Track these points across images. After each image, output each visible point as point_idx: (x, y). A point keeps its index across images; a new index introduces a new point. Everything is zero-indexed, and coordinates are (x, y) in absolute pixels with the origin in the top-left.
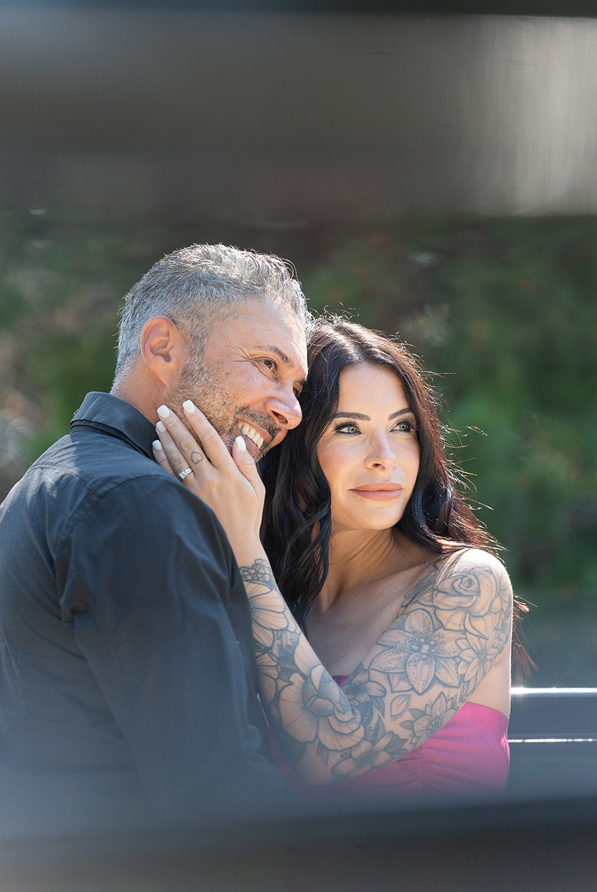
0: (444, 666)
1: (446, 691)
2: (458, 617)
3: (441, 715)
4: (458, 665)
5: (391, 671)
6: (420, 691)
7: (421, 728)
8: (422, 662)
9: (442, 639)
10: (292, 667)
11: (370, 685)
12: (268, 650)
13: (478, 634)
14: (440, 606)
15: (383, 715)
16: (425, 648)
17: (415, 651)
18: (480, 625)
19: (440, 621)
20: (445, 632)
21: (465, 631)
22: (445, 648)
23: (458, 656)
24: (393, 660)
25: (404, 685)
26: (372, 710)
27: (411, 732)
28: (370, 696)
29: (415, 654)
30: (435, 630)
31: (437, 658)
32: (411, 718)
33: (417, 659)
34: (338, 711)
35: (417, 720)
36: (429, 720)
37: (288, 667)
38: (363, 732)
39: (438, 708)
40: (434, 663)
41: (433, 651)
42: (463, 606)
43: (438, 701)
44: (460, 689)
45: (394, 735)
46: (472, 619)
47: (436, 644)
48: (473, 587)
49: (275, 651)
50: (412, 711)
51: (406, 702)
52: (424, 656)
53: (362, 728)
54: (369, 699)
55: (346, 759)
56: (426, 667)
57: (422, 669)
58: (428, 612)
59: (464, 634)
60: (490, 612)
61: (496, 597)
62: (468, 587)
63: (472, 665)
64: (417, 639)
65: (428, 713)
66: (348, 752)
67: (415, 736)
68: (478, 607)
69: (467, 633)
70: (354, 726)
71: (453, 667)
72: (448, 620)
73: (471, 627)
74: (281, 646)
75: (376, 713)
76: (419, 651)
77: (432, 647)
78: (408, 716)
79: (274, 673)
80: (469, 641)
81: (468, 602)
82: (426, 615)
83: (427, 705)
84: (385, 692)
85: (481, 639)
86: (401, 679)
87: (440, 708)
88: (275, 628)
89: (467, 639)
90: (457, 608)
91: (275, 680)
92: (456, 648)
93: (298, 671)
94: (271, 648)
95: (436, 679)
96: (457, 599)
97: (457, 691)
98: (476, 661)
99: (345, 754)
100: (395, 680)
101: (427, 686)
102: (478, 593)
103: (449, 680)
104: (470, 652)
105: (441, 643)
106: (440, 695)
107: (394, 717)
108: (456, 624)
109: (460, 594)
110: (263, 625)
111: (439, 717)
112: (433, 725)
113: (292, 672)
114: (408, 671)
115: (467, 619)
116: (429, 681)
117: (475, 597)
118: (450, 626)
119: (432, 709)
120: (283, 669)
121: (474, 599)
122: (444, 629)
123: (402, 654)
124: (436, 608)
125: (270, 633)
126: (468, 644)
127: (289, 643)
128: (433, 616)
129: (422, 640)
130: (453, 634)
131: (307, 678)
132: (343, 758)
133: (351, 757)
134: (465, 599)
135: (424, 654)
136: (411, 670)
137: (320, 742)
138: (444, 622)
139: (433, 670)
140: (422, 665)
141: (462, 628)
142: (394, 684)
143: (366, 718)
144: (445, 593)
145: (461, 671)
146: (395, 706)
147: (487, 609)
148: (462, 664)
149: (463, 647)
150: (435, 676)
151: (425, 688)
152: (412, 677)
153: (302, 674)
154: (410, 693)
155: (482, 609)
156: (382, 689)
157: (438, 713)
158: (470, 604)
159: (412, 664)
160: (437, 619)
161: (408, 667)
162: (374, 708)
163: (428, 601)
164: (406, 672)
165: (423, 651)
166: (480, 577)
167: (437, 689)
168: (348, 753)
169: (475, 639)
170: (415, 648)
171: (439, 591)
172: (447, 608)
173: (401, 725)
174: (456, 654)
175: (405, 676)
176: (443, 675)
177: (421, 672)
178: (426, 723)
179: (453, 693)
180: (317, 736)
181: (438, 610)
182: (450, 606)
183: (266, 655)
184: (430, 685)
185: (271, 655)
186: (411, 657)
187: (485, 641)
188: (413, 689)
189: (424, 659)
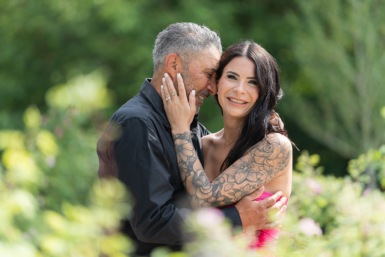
0: (251, 175)
1: (250, 183)
2: (262, 159)
3: (248, 191)
4: (257, 175)
5: (230, 175)
6: (238, 183)
7: (238, 195)
9: (253, 166)
10: (191, 169)
11: (221, 179)
12: (185, 163)
13: (269, 165)
14: (256, 154)
15: (221, 189)
16: (246, 168)
17: (241, 169)
18: (271, 163)
19: (255, 160)
20: (255, 164)
21: (264, 164)
22: (254, 169)
24: (232, 171)
25: (233, 180)
26: (217, 187)
28: (219, 182)
29: (241, 170)
30: (252, 162)
31: (249, 172)
33: (241, 172)
34: (204, 185)
35: (236, 192)
38: (212, 194)
39: (246, 189)
40: (247, 174)
41: (249, 169)
42: (264, 156)
43: (246, 186)
44: (257, 183)
45: (226, 197)
46: (267, 160)
47: (250, 167)
48: (271, 150)
49: (187, 163)
50: (234, 189)
51: (231, 186)
52: (244, 171)
53: (212, 192)
56: (243, 175)
57: (241, 175)
58: (252, 156)
59: (263, 165)
60: (276, 158)
61: (280, 153)
62: (268, 149)
63: (265, 175)
64: (244, 165)
65: (241, 190)
67: (236, 198)
68: (271, 157)
69: (264, 165)
70: (209, 191)
71: (255, 176)
72: (258, 160)
73: (266, 163)
74: (189, 162)
75: (219, 188)
76: (243, 169)
77: (248, 168)
78: (232, 191)
79: (186, 171)
80: (265, 167)
81: (267, 155)
83: (241, 188)
84: (224, 182)
85: (270, 167)
86: (232, 178)
87: (247, 189)
88: (188, 155)
89: (264, 167)
90: (262, 156)
91: (186, 173)
92: (258, 169)
93: (193, 170)
94: (186, 162)
95: (246, 179)
96: (263, 153)
97: (256, 184)
98: (267, 174)
99: (206, 200)
101: (242, 181)
102: (272, 152)
103: (252, 180)
104: (264, 171)
106: (247, 184)
107: (225, 191)
108: (260, 162)
109: (265, 152)
110: (185, 154)
111: (246, 192)
112: (243, 194)
113: (191, 171)
114: (236, 176)
115: (265, 160)
116: (243, 180)
117: (270, 153)
118: (258, 162)
119: (243, 189)
120: (189, 170)
121: (270, 154)
122: (255, 163)
123: (236, 169)
125: (186, 157)
127: (192, 161)
129: (246, 165)
130: (258, 165)
131: (195, 173)
132: (205, 202)
133: (208, 202)
134: (266, 154)
135: (244, 170)
137: (196, 196)
138: (256, 160)
139: (246, 176)
140: (242, 174)
141: (263, 163)
142: (229, 179)
143: (214, 189)
144: (260, 150)
145: (258, 177)
146: (227, 187)
148: (260, 175)
149: (261, 169)
150: (246, 178)
151: (241, 182)
152: (236, 178)
153: (194, 172)
154: (234, 183)
155: (273, 157)
156: (224, 181)
157: (246, 190)
159: (238, 173)
160: (254, 159)
161: (236, 174)
163: (253, 152)
164: (235, 176)
165: (244, 169)
166: (274, 146)
167: (246, 183)
169: (268, 167)
170: (242, 167)
171: (258, 150)
172: (258, 156)
173: (229, 193)
174: (258, 171)
175: (234, 177)
176: (250, 178)
177: (241, 176)
178: (240, 194)
179: (254, 184)
180: (196, 194)
181: (255, 156)
182: (260, 155)
183: (184, 165)
185: (186, 164)
186: (239, 171)
187: (272, 167)
188: (236, 182)
189: (243, 172)
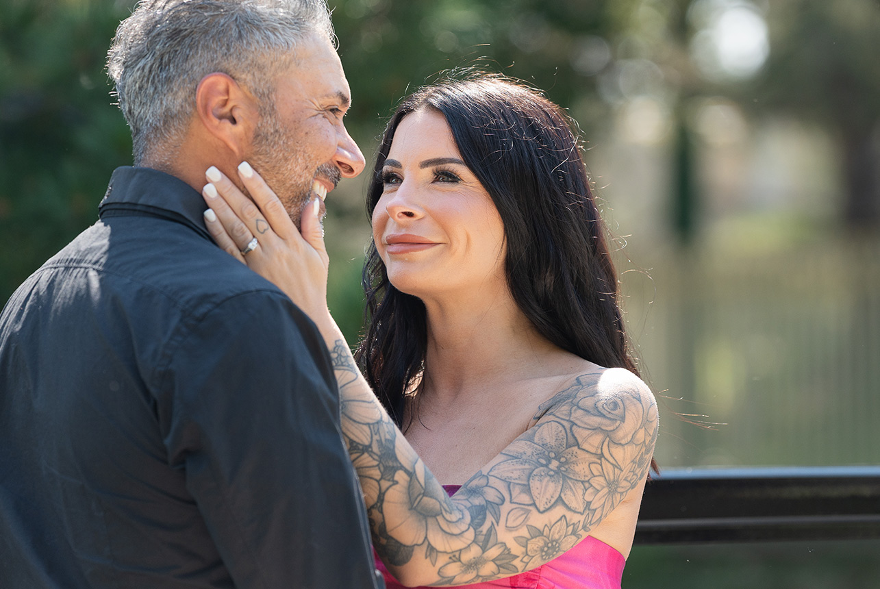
0: (571, 488)
1: (569, 515)
2: (597, 439)
3: (560, 538)
4: (586, 490)
5: (513, 481)
6: (542, 509)
7: (535, 548)
8: (548, 478)
9: (574, 459)
10: (395, 465)
11: (487, 489)
12: (367, 449)
13: (614, 463)
14: (577, 422)
15: (498, 523)
16: (554, 464)
17: (542, 465)
18: (618, 453)
19: (575, 438)
20: (579, 452)
21: (602, 456)
22: (577, 469)
23: (588, 481)
24: (516, 470)
25: (525, 499)
26: (485, 514)
27: (524, 549)
28: (486, 501)
29: (542, 468)
30: (569, 446)
31: (565, 478)
32: (528, 536)
33: (543, 474)
34: (446, 510)
35: (532, 538)
36: (545, 542)
37: (391, 464)
38: (473, 535)
39: (557, 531)
40: (561, 482)
41: (563, 469)
42: (604, 428)
43: (559, 523)
44: (584, 516)
45: (506, 548)
46: (611, 444)
47: (566, 462)
48: (618, 412)
49: (375, 448)
50: (530, 527)
51: (524, 516)
52: (552, 473)
53: (472, 530)
54: (484, 503)
55: (454, 561)
56: (552, 486)
57: (546, 486)
58: (563, 426)
59: (600, 459)
60: (631, 442)
61: (640, 428)
62: (612, 410)
63: (601, 494)
64: (546, 453)
65: (545, 534)
66: (457, 554)
67: (527, 554)
68: (620, 434)
69: (603, 459)
70: (464, 527)
71: (580, 492)
72: (585, 440)
73: (608, 453)
74: (379, 442)
75: (490, 519)
76: (546, 466)
77: (562, 464)
78: (524, 532)
79: (376, 473)
80: (604, 468)
81: (610, 426)
82: (561, 428)
83: (546, 525)
84: (503, 501)
85: (616, 469)
86: (523, 491)
87: (559, 531)
88: (371, 422)
89: (601, 465)
90: (596, 429)
91: (378, 481)
92: (587, 472)
93: (402, 468)
94: (370, 446)
95: (560, 500)
96: (599, 420)
97: (582, 518)
98: (606, 490)
99: (454, 556)
100: (516, 491)
101: (549, 505)
102: (623, 419)
103: (573, 505)
104: (601, 479)
105: (573, 463)
106: (561, 518)
107: (509, 529)
108: (593, 446)
109: (603, 416)
110: (358, 420)
111: (557, 541)
112: (548, 548)
113: (394, 470)
114: (531, 485)
115: (606, 443)
116: (553, 501)
117: (619, 422)
118: (585, 446)
119: (550, 530)
120: (386, 468)
121: (617, 424)
122: (579, 448)
123: (527, 466)
124: (573, 424)
125: (366, 428)
126: (601, 470)
127: (388, 437)
128: (568, 431)
129: (552, 455)
130: (587, 455)
131: (411, 474)
132: (451, 560)
133: (460, 560)
134: (608, 422)
135: (552, 470)
136: (535, 484)
137: (429, 544)
138: (580, 441)
139: (559, 490)
140: (548, 481)
141: (599, 452)
142: (514, 496)
143: (477, 521)
144: (586, 411)
145: (588, 498)
146: (511, 518)
147: (629, 438)
148: (590, 490)
149: (596, 473)
150: (560, 496)
151: (547, 507)
152: (535, 492)
153: (406, 471)
154: (530, 508)
155: (625, 436)
156: (502, 498)
157: (557, 536)
158: (611, 428)
159: (537, 478)
160: (573, 435)
161: (531, 480)
162: (488, 512)
163: (565, 415)
164: (529, 485)
165: (551, 466)
166: (627, 402)
167: (559, 511)
168: (457, 556)
169: (610, 468)
170: (544, 462)
171: (579, 408)
172: (586, 426)
173: (516, 539)
174: (587, 479)
175: (527, 489)
176: (568, 498)
177: (546, 489)
178: (541, 543)
179: (576, 518)
180: (426, 538)
181: (574, 427)
182: (589, 425)
183: (366, 455)
184: (552, 505)
185: (371, 453)
186: (536, 470)
187: (619, 472)
188: (534, 504)
189: (550, 476)
